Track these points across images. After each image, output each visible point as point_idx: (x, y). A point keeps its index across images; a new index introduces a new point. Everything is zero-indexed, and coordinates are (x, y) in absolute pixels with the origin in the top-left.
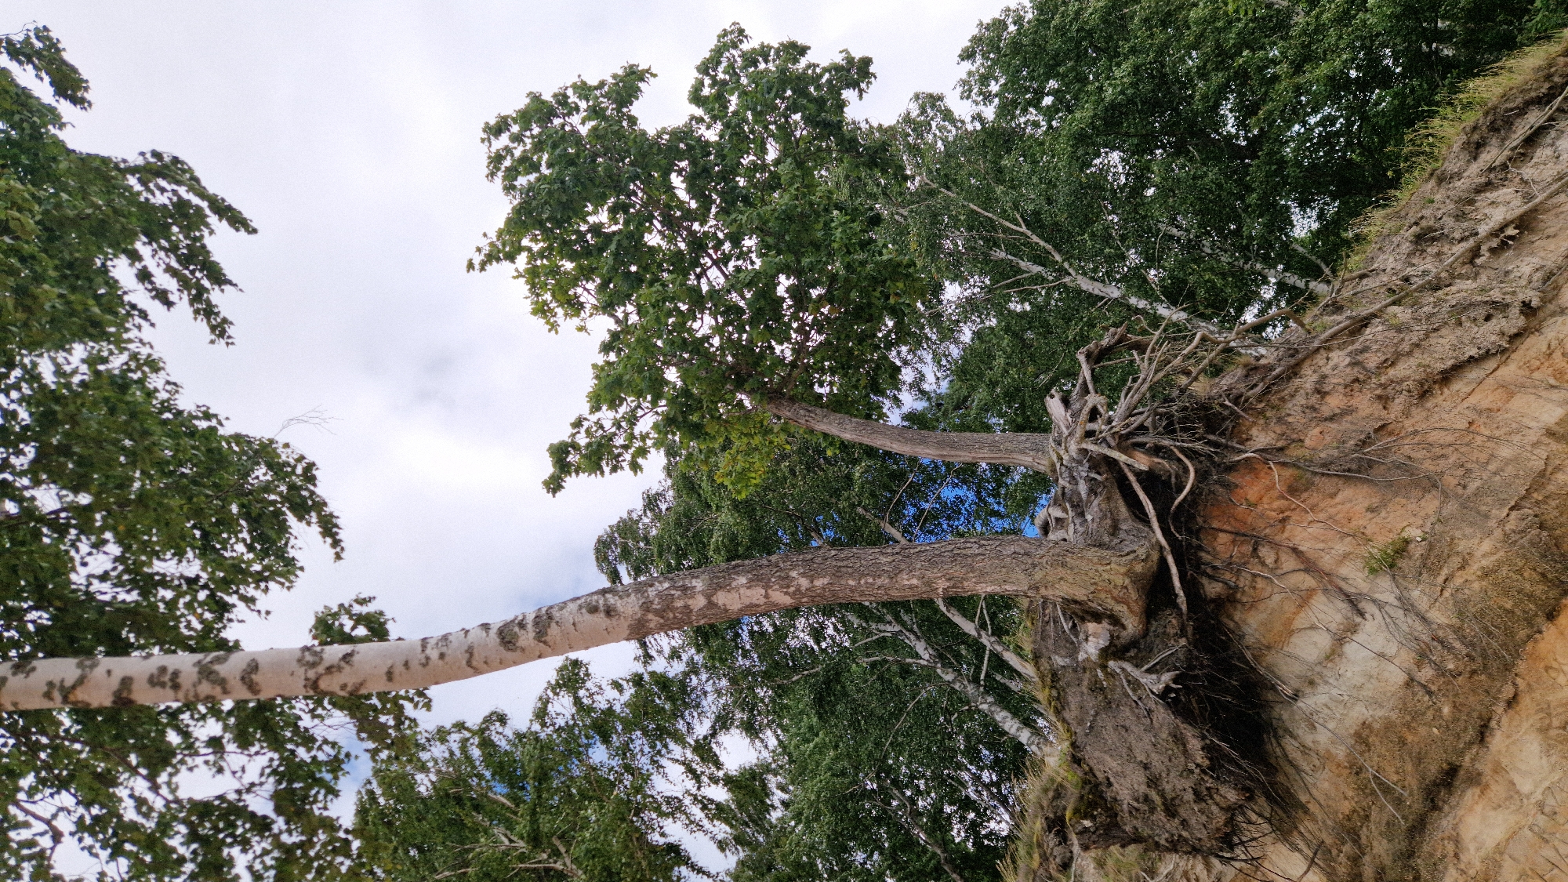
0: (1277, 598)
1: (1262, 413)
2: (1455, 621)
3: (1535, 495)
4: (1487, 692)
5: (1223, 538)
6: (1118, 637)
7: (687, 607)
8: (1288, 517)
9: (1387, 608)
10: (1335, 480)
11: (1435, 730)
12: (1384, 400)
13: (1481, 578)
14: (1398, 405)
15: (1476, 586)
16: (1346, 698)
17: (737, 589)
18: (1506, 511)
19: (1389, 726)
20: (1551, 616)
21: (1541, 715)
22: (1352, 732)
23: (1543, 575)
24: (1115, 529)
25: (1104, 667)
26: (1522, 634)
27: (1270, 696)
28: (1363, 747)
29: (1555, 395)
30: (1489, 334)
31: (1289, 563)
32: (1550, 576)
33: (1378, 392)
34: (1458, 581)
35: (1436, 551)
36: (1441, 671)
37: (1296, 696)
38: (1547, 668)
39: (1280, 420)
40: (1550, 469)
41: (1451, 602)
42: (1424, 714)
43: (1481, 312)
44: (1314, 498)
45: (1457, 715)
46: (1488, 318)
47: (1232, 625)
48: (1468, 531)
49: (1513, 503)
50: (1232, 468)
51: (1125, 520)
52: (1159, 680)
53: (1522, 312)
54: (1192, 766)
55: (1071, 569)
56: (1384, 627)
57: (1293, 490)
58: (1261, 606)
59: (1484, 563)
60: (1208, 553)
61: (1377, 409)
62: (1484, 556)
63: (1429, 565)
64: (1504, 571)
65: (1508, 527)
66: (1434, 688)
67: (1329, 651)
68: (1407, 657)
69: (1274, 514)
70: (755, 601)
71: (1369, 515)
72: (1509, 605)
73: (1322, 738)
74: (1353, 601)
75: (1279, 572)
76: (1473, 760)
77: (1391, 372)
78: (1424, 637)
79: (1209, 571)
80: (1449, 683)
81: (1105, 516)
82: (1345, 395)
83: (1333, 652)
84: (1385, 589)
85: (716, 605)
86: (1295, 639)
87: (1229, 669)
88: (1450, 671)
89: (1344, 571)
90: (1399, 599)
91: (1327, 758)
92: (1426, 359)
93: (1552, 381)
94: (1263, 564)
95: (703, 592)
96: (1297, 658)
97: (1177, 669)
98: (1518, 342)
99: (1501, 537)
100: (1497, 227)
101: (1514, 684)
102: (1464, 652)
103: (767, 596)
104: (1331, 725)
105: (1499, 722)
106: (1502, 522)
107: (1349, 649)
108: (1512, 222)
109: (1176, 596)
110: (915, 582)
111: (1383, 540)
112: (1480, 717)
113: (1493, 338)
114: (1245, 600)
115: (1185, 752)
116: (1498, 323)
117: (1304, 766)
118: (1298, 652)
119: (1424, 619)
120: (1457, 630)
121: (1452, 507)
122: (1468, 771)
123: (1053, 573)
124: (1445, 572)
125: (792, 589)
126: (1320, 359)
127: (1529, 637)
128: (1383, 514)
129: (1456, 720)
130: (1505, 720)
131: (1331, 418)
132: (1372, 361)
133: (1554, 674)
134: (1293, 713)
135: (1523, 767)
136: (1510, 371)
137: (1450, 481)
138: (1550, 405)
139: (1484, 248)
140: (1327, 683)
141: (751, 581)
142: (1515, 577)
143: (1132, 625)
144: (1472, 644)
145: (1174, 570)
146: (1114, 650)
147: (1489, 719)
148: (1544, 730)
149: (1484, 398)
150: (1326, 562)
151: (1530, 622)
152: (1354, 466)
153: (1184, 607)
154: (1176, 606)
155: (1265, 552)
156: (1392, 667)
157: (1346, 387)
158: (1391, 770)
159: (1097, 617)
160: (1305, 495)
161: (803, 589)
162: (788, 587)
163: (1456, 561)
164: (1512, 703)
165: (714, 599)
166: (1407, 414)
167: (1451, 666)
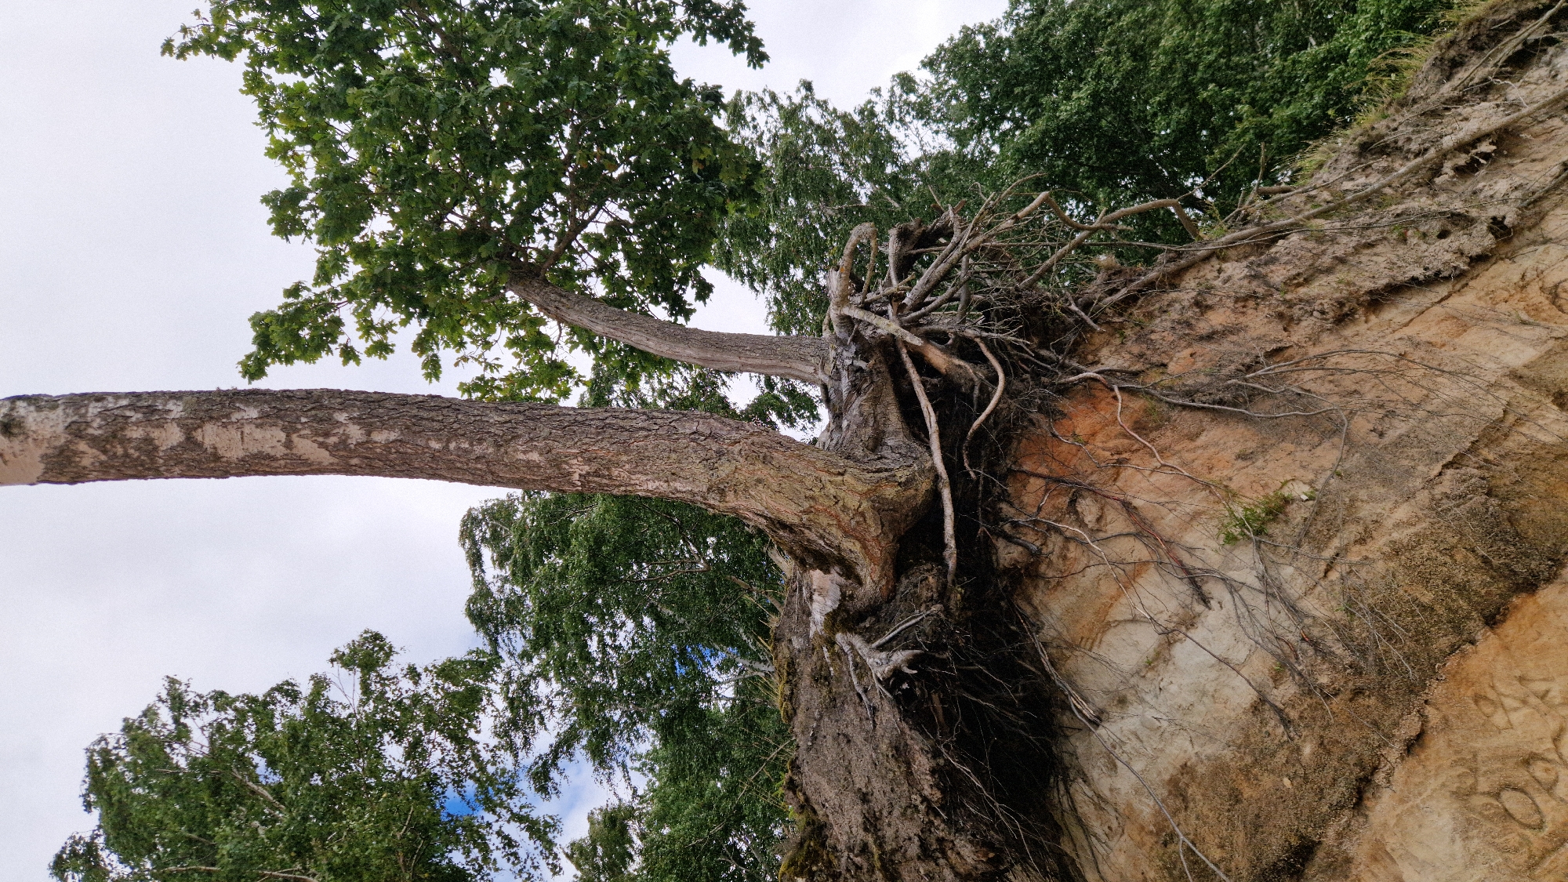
0: (1092, 572)
1: (1119, 330)
2: (1339, 615)
3: (1485, 452)
4: (1375, 723)
5: (1035, 484)
6: (851, 597)
7: (148, 440)
8: (1127, 460)
9: (1244, 592)
10: (1200, 415)
11: (1286, 781)
12: (1286, 320)
13: (1387, 557)
14: (1307, 326)
15: (1380, 566)
16: (1165, 724)
17: (240, 425)
18: (1438, 468)
19: (1219, 769)
20: (1493, 620)
21: (1461, 770)
22: (1167, 777)
23: (1485, 560)
24: (877, 443)
25: (831, 643)
26: (1443, 642)
27: (1066, 719)
28: (1179, 802)
29: (1526, 332)
30: (1441, 254)
31: (1117, 523)
32: (1495, 562)
33: (1282, 308)
34: (1354, 557)
35: (1327, 516)
36: (1308, 688)
37: (1097, 722)
38: (1478, 699)
39: (1139, 339)
40: (1511, 418)
41: (1338, 588)
42: (1273, 755)
43: (1435, 226)
44: (1167, 438)
45: (1324, 758)
46: (1443, 234)
47: (1028, 610)
48: (1378, 490)
49: (1450, 458)
50: (1064, 390)
51: (896, 433)
52: (889, 659)
53: (1490, 229)
54: (916, 799)
55: (779, 469)
56: (1234, 621)
57: (1140, 427)
58: (1070, 585)
59: (1396, 536)
60: (1011, 505)
61: (1275, 331)
62: (1397, 525)
63: (1315, 533)
64: (1425, 549)
65: (1438, 491)
66: (1293, 714)
67: (1152, 653)
68: (1261, 665)
69: (1108, 454)
70: (267, 449)
71: (1240, 463)
72: (1427, 598)
73: (1122, 785)
74: (1195, 581)
75: (1102, 535)
76: (1340, 835)
77: (1302, 291)
78: (1291, 638)
79: (1007, 527)
80: (1317, 707)
81: (866, 422)
82: (1234, 311)
83: (1158, 655)
84: (1245, 565)
85: (200, 445)
86: (1109, 637)
87: (1010, 670)
88: (1321, 688)
89: (1191, 538)
90: (1262, 578)
91: (1128, 816)
92: (1351, 276)
93: (1525, 317)
94: (1082, 524)
95: (179, 422)
96: (1109, 664)
97: (917, 646)
98: (1480, 267)
99: (1427, 502)
100: (1468, 138)
101: (1422, 715)
102: (1347, 661)
103: (289, 444)
104: (1138, 766)
105: (1389, 774)
106: (1430, 483)
107: (1183, 651)
108: (1487, 135)
109: (944, 546)
110: (535, 456)
111: (1252, 497)
112: (1360, 763)
113: (1448, 257)
114: (1050, 574)
115: (909, 773)
116: (1459, 240)
117: (1097, 827)
118: (1112, 656)
119: (1293, 609)
120: (1343, 631)
121: (1356, 460)
122: (1329, 854)
123: (747, 472)
124: (1336, 543)
125: (332, 440)
126: (1208, 272)
127: (1454, 648)
128: (1260, 463)
129: (1321, 767)
130: (1399, 775)
131: (1209, 337)
132: (1278, 274)
133: (1488, 710)
134: (1089, 747)
135: (1421, 854)
136: (1466, 301)
137: (1361, 426)
138: (1518, 344)
139: (1448, 167)
140: (1142, 701)
141: (264, 416)
142: (1442, 558)
143: (871, 579)
144: (1363, 652)
145: (949, 510)
146: (845, 618)
147: (1375, 769)
148: (1463, 795)
149: (1427, 330)
150: (1168, 523)
151: (1457, 629)
152: (1228, 396)
153: (952, 563)
154: (941, 561)
155: (1088, 508)
156: (1238, 682)
157: (1237, 300)
158: (1212, 841)
159: (823, 561)
160: (1154, 434)
161: (352, 442)
162: (327, 435)
163: (1352, 531)
164: (1414, 745)
165: (198, 435)
166: (1314, 340)
167: (1324, 680)
